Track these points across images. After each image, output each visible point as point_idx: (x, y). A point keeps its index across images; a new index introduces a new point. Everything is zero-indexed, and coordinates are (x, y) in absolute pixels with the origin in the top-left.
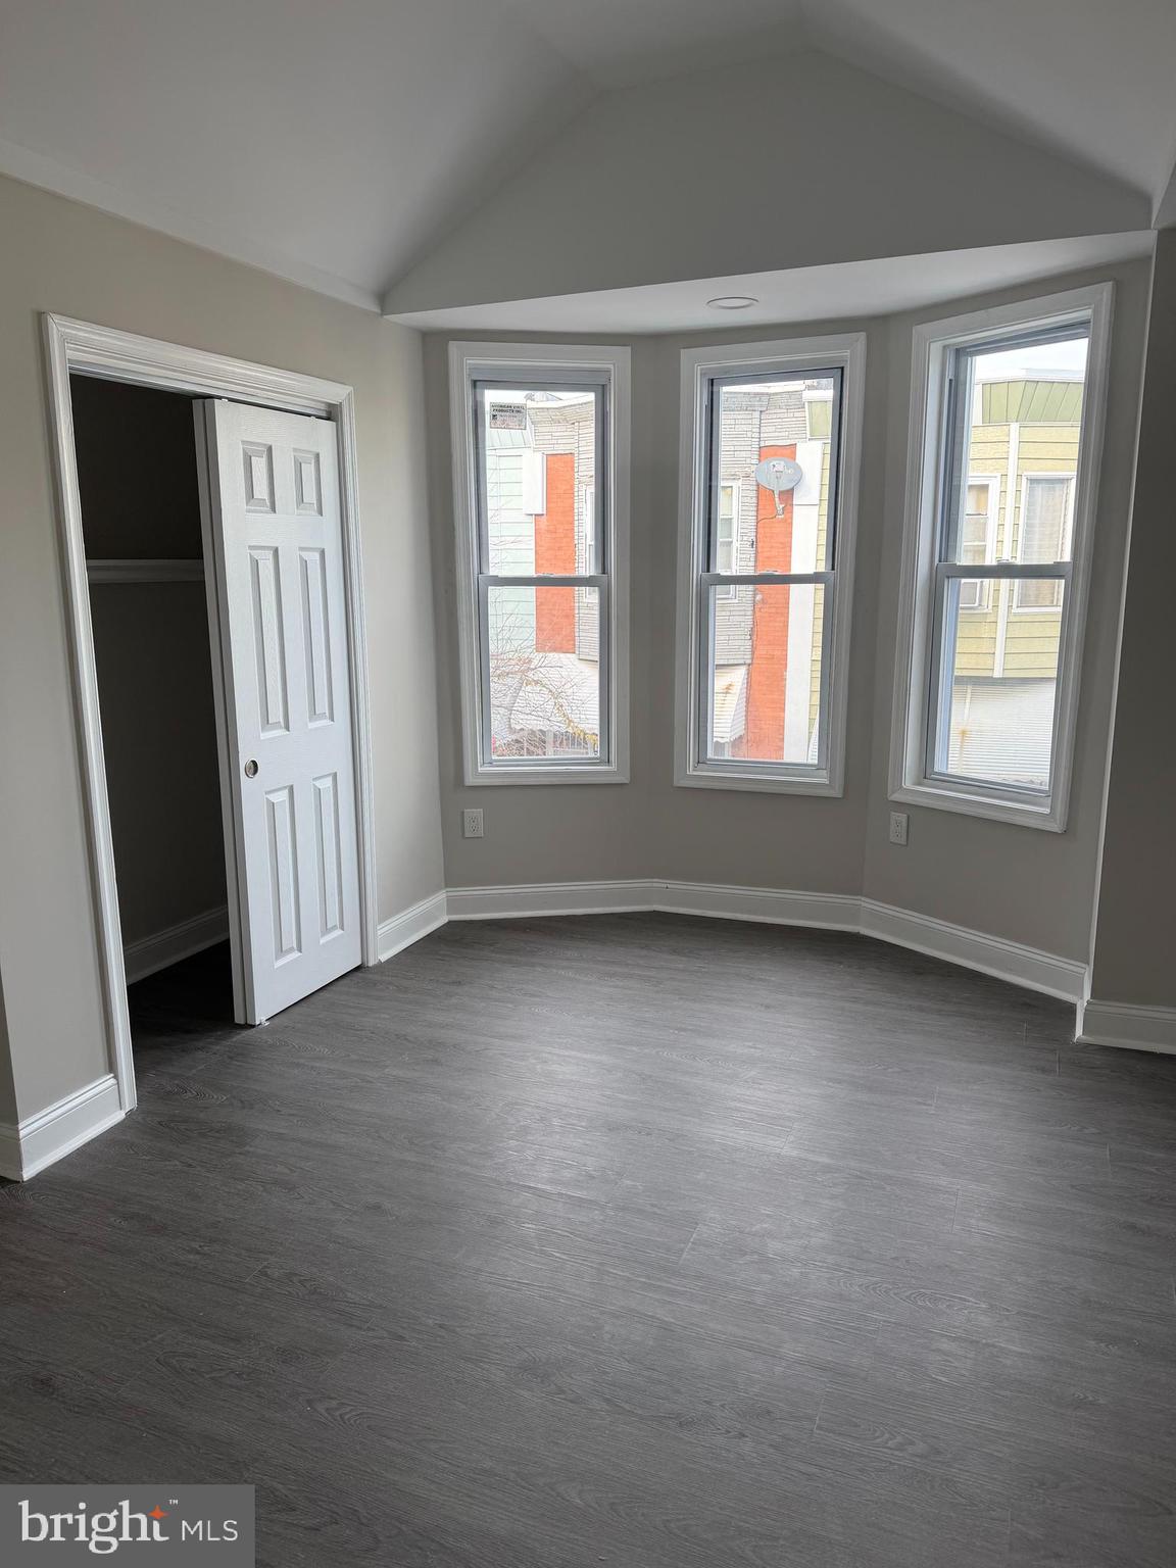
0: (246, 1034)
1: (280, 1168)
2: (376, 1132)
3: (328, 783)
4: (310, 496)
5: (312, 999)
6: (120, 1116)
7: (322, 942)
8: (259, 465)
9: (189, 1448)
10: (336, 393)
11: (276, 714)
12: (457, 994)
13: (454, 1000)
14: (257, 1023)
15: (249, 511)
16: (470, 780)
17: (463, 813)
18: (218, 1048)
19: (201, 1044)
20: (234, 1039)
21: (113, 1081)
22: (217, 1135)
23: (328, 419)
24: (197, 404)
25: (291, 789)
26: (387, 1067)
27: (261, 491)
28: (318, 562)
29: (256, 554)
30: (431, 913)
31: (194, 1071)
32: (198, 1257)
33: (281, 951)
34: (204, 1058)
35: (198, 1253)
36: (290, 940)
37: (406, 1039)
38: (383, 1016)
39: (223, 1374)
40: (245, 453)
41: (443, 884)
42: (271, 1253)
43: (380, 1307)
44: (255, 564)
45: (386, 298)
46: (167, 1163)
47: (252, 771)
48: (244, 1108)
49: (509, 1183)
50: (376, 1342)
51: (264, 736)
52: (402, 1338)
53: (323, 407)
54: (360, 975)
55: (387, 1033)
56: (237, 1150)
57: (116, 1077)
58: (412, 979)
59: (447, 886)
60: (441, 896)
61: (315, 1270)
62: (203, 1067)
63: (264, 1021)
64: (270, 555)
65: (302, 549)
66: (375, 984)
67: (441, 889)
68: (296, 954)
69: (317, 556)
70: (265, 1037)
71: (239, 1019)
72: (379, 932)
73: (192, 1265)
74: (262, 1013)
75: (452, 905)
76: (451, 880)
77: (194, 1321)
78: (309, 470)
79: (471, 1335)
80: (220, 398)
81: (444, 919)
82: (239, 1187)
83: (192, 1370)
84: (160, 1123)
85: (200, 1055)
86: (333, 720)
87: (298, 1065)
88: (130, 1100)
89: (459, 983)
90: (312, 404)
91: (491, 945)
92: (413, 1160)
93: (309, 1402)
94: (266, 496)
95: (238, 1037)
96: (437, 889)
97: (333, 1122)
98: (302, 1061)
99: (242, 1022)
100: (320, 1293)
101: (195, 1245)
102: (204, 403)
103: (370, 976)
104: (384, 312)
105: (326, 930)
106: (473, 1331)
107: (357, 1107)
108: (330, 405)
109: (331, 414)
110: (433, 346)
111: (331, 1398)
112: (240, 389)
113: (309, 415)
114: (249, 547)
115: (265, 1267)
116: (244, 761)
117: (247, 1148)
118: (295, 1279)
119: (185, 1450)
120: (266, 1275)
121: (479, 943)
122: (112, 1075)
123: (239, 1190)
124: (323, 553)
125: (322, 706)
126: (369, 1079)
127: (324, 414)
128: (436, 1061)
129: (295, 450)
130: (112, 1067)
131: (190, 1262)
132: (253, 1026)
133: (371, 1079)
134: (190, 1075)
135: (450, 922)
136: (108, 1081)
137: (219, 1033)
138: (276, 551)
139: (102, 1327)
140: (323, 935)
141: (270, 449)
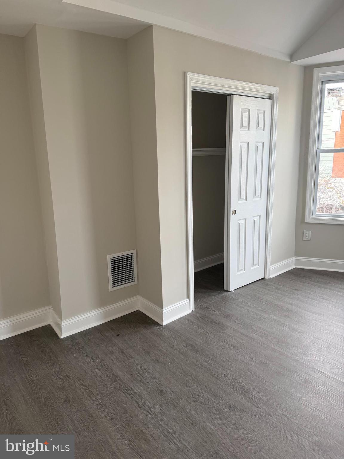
0: (227, 293)
1: (234, 341)
2: (266, 337)
3: (257, 219)
4: (261, 125)
5: (248, 286)
6: (189, 312)
7: (252, 269)
8: (246, 115)
9: (198, 429)
10: (272, 90)
11: (243, 196)
12: (297, 294)
13: (295, 296)
14: (230, 291)
15: (241, 131)
16: (307, 220)
17: (303, 232)
18: (218, 296)
19: (214, 294)
20: (223, 294)
21: (188, 301)
22: (216, 324)
23: (269, 99)
24: (228, 97)
25: (246, 220)
26: (271, 315)
27: (245, 124)
28: (261, 146)
29: (242, 144)
30: (289, 264)
31: (211, 302)
32: (207, 364)
33: (239, 270)
34: (214, 299)
35: (207, 363)
36: (242, 267)
37: (278, 306)
38: (270, 296)
39: (211, 407)
40: (241, 112)
41: (294, 256)
42: (229, 370)
43: (264, 401)
44: (241, 148)
45: (293, 56)
46: (201, 330)
47: (234, 213)
48: (225, 317)
49: (314, 368)
50: (261, 413)
51: (239, 202)
52: (270, 415)
53: (268, 95)
54: (264, 281)
55: (271, 303)
56: (221, 331)
57: (189, 300)
58: (281, 286)
59: (295, 256)
60: (293, 259)
61: (242, 380)
62: (213, 301)
63: (232, 290)
64: (246, 144)
65: (256, 142)
66: (268, 285)
67: (293, 257)
68: (243, 271)
69: (261, 144)
70: (232, 296)
71: (225, 288)
72: (271, 268)
73: (205, 366)
74: (232, 288)
75: (296, 262)
76: (297, 254)
77: (204, 385)
78: (261, 116)
79: (297, 423)
80: (235, 95)
81: (293, 267)
82: (221, 344)
83: (202, 402)
84: (200, 316)
85: (213, 297)
86: (261, 198)
87: (242, 307)
88: (193, 308)
89: (298, 290)
90: (264, 94)
91: (310, 278)
92: (278, 350)
93: (237, 428)
94: (247, 126)
95: (225, 294)
96: (291, 256)
97: (252, 329)
98: (243, 306)
99: (226, 290)
100: (243, 389)
101: (207, 360)
102: (230, 97)
103: (267, 282)
104: (291, 61)
105: (253, 265)
106: (297, 422)
107: (260, 326)
108: (270, 94)
109: (271, 97)
110: (308, 70)
111: (244, 429)
112: (242, 91)
113: (263, 98)
114: (240, 142)
115: (227, 374)
116: (232, 210)
117: (225, 331)
118: (236, 381)
119: (197, 429)
120: (227, 376)
121: (306, 277)
122: (188, 299)
123: (221, 345)
124: (263, 143)
125: (258, 193)
126: (265, 317)
127: (268, 98)
128: (288, 316)
129: (257, 110)
130: (188, 297)
131: (205, 365)
132: (229, 291)
133: (265, 318)
134: (210, 303)
135: (295, 268)
136: (187, 301)
137: (219, 292)
138: (248, 143)
139: (178, 379)
140: (252, 266)
141: (249, 110)
